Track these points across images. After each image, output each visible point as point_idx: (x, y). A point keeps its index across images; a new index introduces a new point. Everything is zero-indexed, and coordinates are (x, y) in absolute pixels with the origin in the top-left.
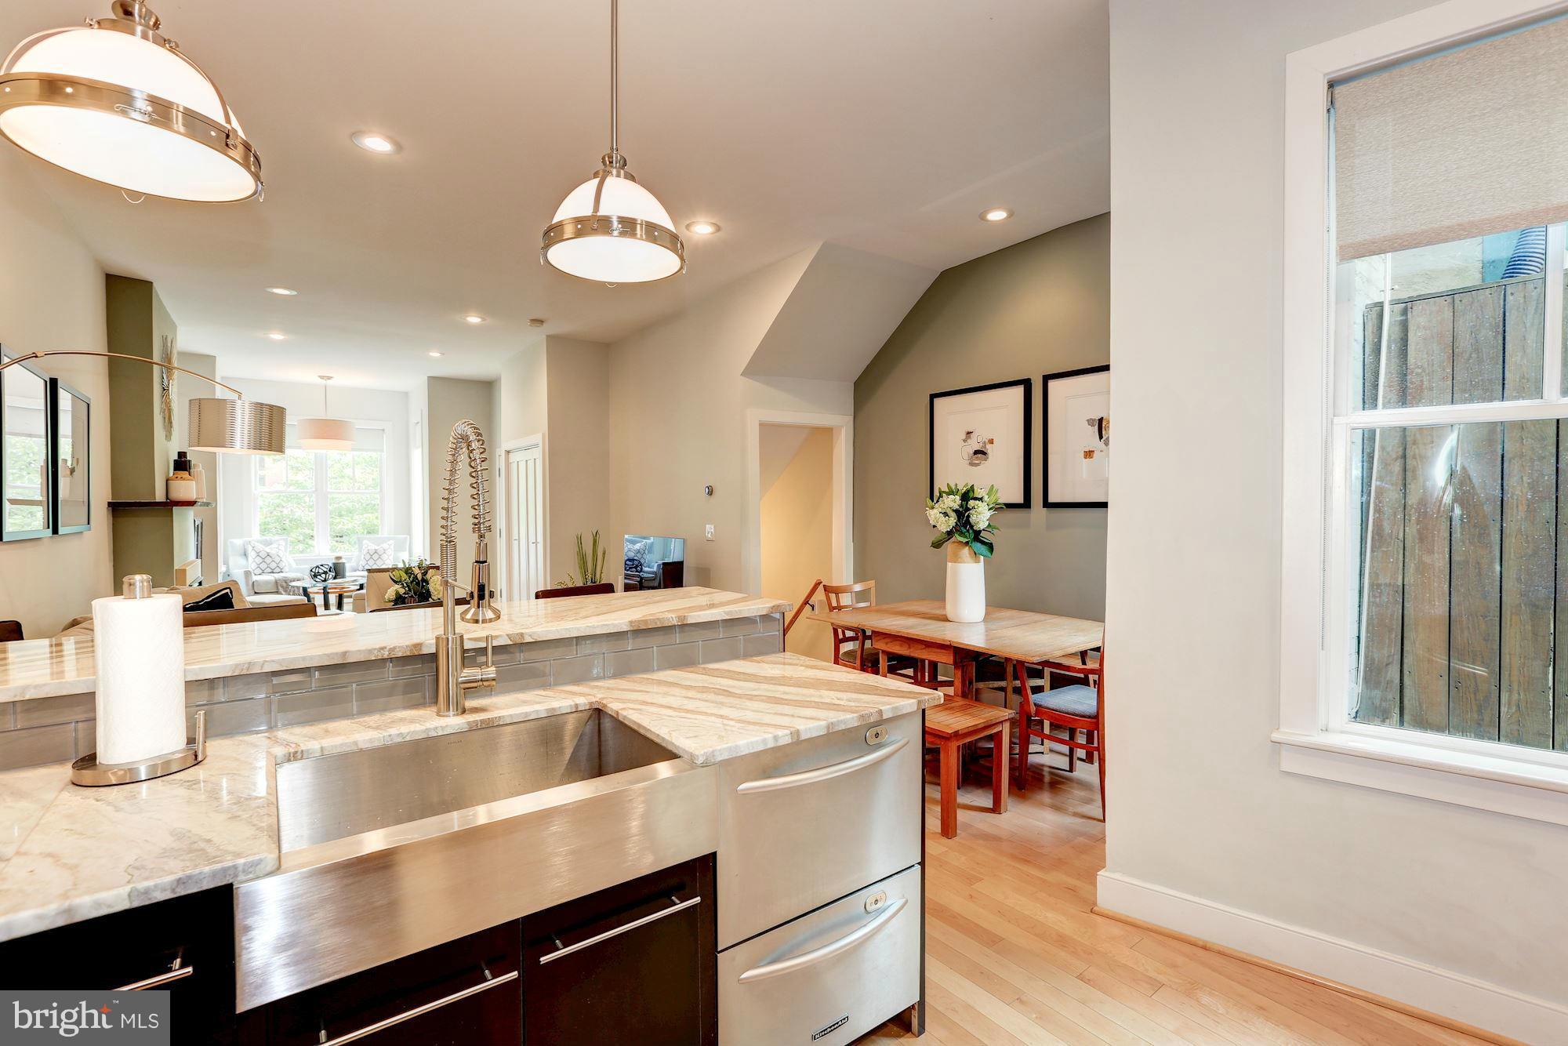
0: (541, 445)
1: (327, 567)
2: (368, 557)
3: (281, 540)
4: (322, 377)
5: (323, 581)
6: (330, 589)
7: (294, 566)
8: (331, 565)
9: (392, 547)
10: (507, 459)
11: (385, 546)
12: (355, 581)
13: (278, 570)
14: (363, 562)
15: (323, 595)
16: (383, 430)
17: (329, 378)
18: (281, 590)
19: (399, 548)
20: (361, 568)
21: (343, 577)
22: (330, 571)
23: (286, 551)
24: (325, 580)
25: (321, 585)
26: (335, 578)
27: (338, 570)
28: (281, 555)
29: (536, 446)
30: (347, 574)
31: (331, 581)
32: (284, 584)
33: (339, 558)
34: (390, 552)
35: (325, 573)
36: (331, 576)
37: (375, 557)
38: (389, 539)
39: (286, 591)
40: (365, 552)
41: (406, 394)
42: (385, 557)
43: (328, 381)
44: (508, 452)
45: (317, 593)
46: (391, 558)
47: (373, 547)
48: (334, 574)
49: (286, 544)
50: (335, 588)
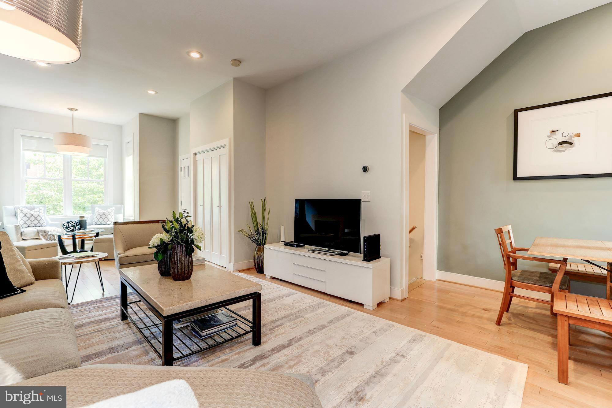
0: (227, 146)
1: (74, 222)
2: (99, 217)
3: (42, 206)
4: (70, 109)
5: (72, 231)
6: (77, 236)
7: (50, 222)
8: (77, 221)
9: (113, 211)
10: (195, 158)
11: (109, 210)
12: (93, 231)
13: (39, 225)
14: (96, 220)
15: (72, 240)
16: (107, 146)
17: (76, 110)
18: (41, 237)
19: (118, 211)
20: (94, 223)
21: (85, 228)
22: (77, 225)
23: (44, 213)
24: (73, 231)
25: (71, 234)
26: (80, 229)
27: (82, 224)
28: (41, 215)
29: (224, 146)
30: (88, 227)
31: (77, 231)
32: (44, 234)
33: (81, 217)
34: (112, 214)
35: (74, 226)
36: (77, 228)
37: (104, 217)
38: (112, 207)
39: (44, 238)
40: (97, 214)
41: (121, 127)
42: (109, 217)
43: (74, 112)
44: (195, 154)
45: (68, 239)
46: (113, 217)
47: (102, 211)
48: (79, 227)
49: (45, 209)
50: (80, 235)
